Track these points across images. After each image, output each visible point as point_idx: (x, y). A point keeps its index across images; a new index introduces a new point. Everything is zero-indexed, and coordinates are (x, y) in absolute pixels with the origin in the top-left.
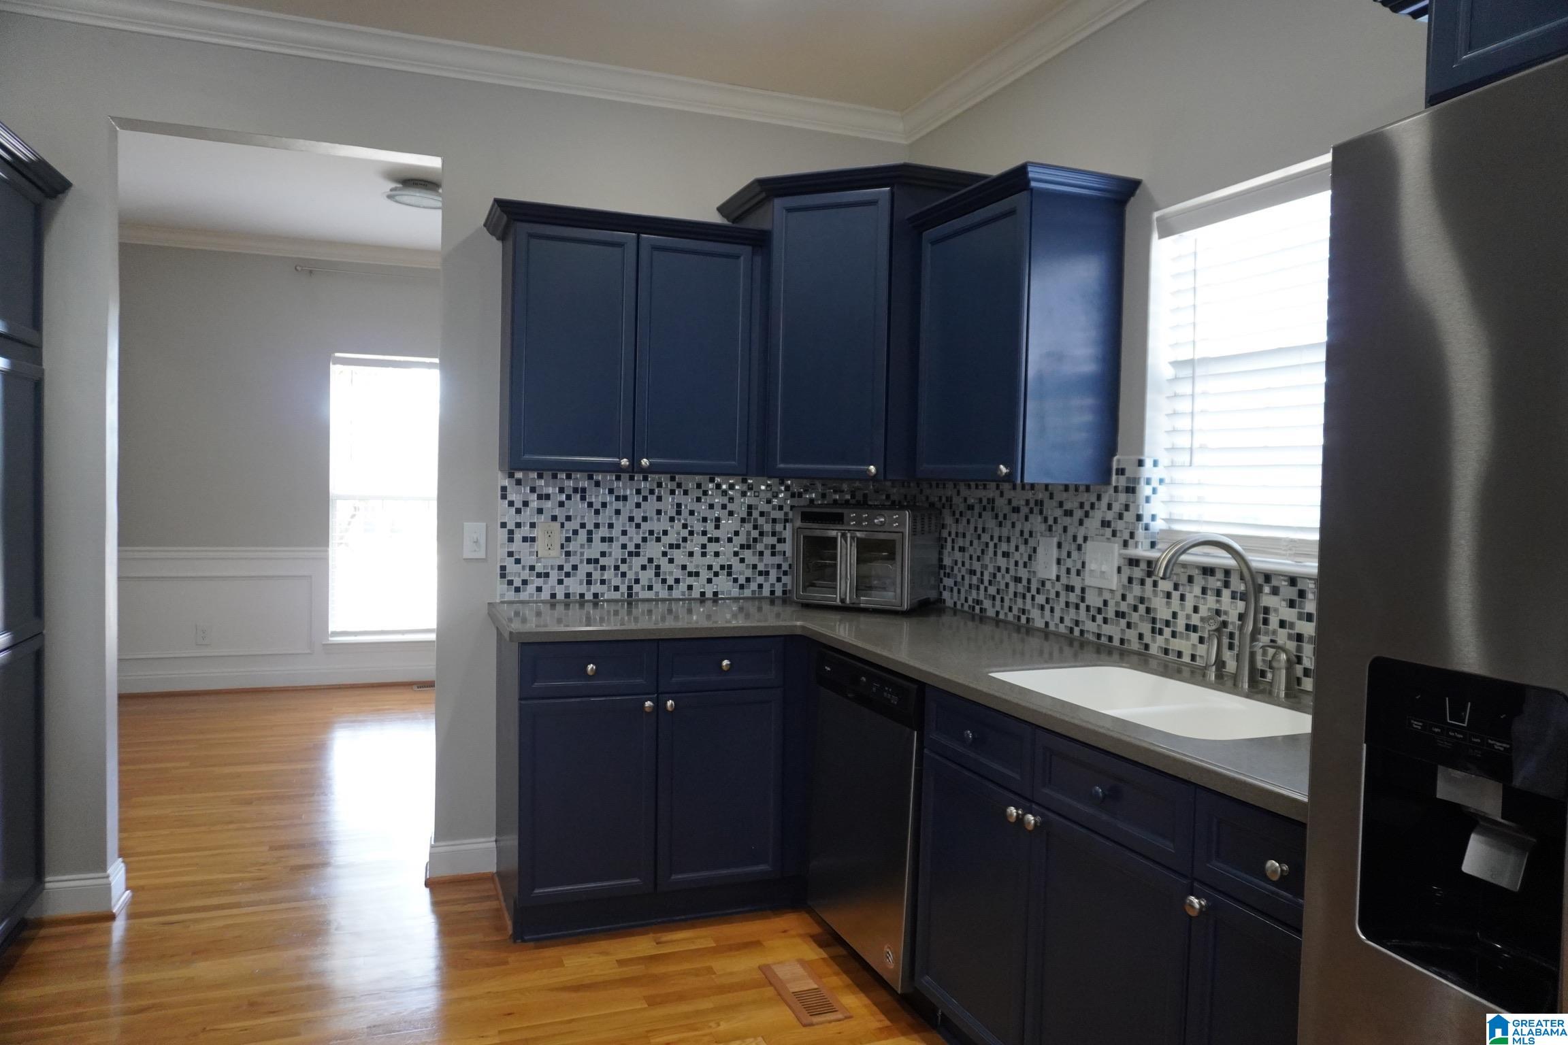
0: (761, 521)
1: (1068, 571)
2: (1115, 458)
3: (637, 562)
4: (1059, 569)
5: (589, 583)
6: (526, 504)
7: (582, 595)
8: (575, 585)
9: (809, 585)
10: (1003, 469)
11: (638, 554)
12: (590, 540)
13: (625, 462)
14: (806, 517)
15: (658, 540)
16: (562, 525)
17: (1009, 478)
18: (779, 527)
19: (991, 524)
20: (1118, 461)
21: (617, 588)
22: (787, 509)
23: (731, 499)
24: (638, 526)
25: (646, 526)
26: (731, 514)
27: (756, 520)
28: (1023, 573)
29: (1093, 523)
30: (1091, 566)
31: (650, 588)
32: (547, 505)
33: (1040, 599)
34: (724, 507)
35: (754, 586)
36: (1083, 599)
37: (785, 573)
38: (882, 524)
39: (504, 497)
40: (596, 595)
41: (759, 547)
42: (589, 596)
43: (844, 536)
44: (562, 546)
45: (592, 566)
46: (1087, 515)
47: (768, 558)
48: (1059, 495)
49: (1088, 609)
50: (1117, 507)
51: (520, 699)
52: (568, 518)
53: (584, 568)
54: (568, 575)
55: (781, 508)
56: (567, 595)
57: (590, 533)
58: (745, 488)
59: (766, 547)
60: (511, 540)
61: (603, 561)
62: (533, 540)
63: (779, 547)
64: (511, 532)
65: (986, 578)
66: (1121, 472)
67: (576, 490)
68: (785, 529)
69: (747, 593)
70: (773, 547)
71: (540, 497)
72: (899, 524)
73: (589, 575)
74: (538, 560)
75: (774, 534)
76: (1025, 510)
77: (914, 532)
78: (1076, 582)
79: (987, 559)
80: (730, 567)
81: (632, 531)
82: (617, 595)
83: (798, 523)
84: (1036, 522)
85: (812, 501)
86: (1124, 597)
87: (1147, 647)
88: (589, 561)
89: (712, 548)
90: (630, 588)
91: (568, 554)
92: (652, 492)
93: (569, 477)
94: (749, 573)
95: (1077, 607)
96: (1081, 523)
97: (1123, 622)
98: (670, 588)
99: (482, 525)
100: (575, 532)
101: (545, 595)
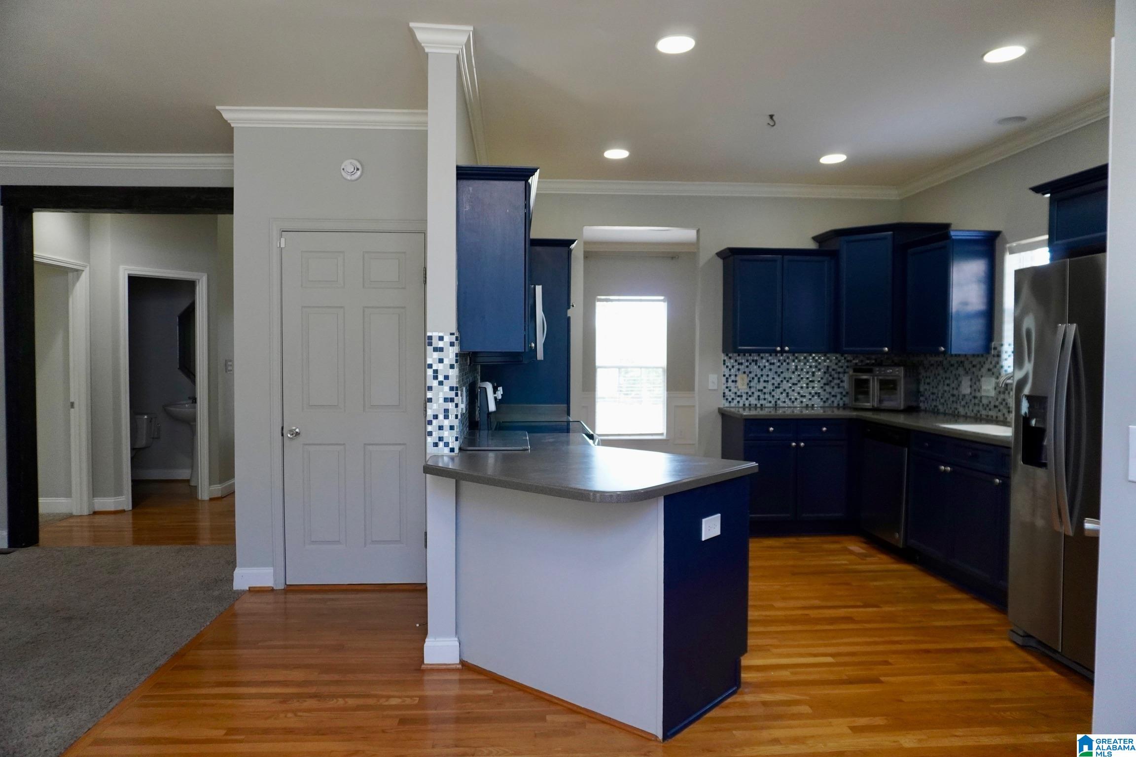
0: (833, 373)
1: (975, 390)
2: (993, 343)
3: (779, 391)
4: (971, 390)
5: (759, 399)
6: (733, 367)
7: (756, 405)
8: (753, 401)
9: (856, 400)
10: (943, 349)
11: (779, 388)
12: (759, 381)
13: (779, 349)
14: (855, 371)
15: (788, 381)
16: (748, 376)
17: (944, 353)
18: (841, 376)
19: (941, 372)
20: (994, 344)
21: (770, 402)
22: (845, 367)
23: (820, 363)
24: (779, 376)
25: (782, 376)
26: (819, 370)
27: (831, 372)
28: (955, 392)
29: (984, 370)
30: (984, 387)
31: (784, 402)
32: (742, 367)
33: (963, 403)
34: (816, 367)
35: (830, 402)
36: (981, 402)
37: (844, 396)
38: (891, 373)
39: (724, 364)
40: (762, 405)
41: (832, 384)
42: (759, 405)
43: (873, 379)
44: (748, 384)
45: (760, 392)
46: (982, 366)
47: (836, 390)
48: (971, 359)
49: (983, 405)
50: (993, 363)
51: (745, 440)
52: (750, 372)
53: (757, 394)
54: (750, 396)
55: (842, 367)
56: (750, 405)
57: (759, 378)
58: (826, 358)
59: (836, 384)
60: (727, 382)
61: (765, 390)
62: (736, 381)
63: (841, 385)
64: (727, 378)
65: (940, 395)
66: (995, 348)
67: (753, 361)
68: (844, 376)
69: (827, 404)
70: (839, 384)
71: (739, 364)
72: (899, 372)
73: (759, 396)
74: (739, 390)
75: (839, 379)
76: (956, 365)
77: (905, 376)
78: (978, 394)
79: (940, 387)
80: (819, 393)
81: (776, 376)
82: (770, 405)
83: (851, 372)
84: (961, 371)
85: (856, 364)
86: (997, 399)
87: (1006, 418)
88: (759, 390)
89: (811, 385)
90: (776, 402)
91: (750, 387)
92: (785, 361)
93: (750, 355)
94: (827, 396)
95: (979, 405)
96: (980, 370)
97: (997, 409)
98: (793, 402)
99: (716, 376)
100: (753, 378)
101: (741, 405)
